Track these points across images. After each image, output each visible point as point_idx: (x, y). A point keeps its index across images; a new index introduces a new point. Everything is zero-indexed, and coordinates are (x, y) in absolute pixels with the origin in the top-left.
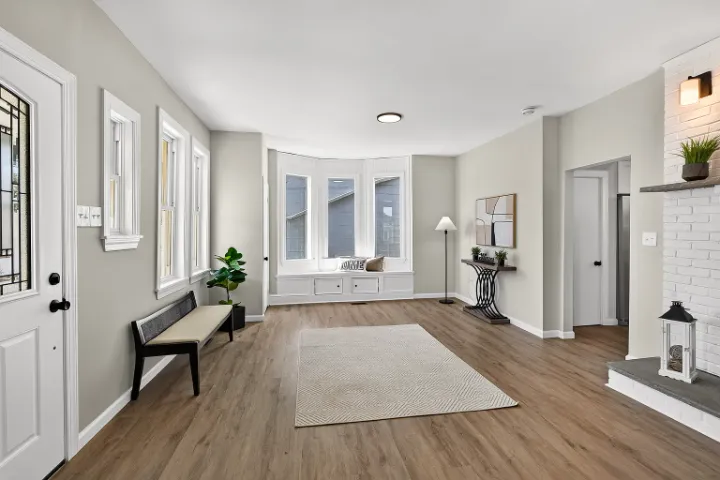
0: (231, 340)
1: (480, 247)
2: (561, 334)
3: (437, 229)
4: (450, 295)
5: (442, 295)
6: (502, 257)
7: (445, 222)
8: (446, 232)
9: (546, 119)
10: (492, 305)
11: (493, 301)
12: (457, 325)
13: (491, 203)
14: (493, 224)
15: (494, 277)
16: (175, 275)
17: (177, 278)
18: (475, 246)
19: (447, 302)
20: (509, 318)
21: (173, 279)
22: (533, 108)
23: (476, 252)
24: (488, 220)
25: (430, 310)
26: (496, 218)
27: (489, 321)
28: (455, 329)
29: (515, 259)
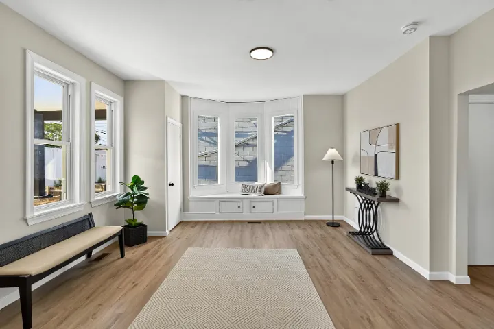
0: (123, 256)
1: (363, 176)
2: (453, 278)
3: (325, 159)
4: (337, 218)
5: (329, 218)
6: (383, 187)
7: (332, 153)
8: (333, 162)
9: (433, 39)
10: (375, 234)
11: (376, 229)
12: (335, 254)
13: (374, 134)
14: (376, 155)
15: (376, 207)
16: (72, 200)
17: (72, 202)
18: (359, 175)
19: (334, 224)
20: (392, 249)
21: (69, 203)
22: (416, 23)
23: (359, 181)
24: (371, 151)
25: (315, 233)
26: (378, 149)
27: (370, 251)
28: (332, 258)
29: (398, 190)
